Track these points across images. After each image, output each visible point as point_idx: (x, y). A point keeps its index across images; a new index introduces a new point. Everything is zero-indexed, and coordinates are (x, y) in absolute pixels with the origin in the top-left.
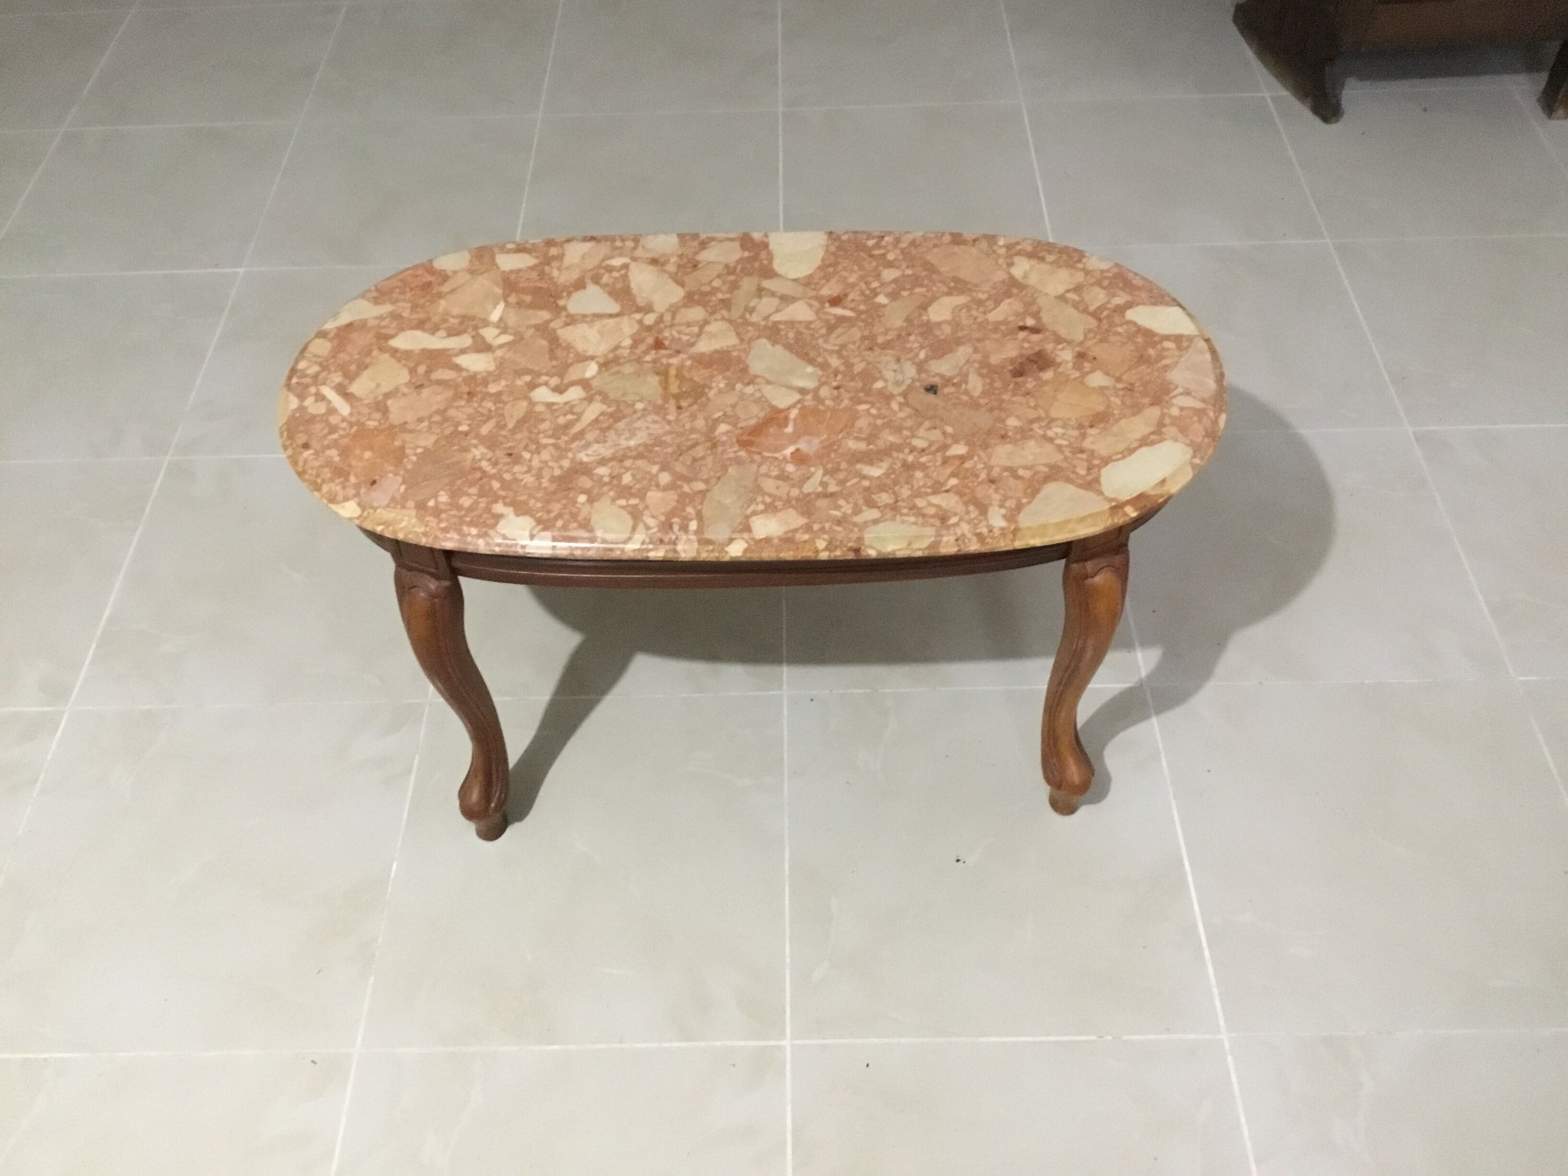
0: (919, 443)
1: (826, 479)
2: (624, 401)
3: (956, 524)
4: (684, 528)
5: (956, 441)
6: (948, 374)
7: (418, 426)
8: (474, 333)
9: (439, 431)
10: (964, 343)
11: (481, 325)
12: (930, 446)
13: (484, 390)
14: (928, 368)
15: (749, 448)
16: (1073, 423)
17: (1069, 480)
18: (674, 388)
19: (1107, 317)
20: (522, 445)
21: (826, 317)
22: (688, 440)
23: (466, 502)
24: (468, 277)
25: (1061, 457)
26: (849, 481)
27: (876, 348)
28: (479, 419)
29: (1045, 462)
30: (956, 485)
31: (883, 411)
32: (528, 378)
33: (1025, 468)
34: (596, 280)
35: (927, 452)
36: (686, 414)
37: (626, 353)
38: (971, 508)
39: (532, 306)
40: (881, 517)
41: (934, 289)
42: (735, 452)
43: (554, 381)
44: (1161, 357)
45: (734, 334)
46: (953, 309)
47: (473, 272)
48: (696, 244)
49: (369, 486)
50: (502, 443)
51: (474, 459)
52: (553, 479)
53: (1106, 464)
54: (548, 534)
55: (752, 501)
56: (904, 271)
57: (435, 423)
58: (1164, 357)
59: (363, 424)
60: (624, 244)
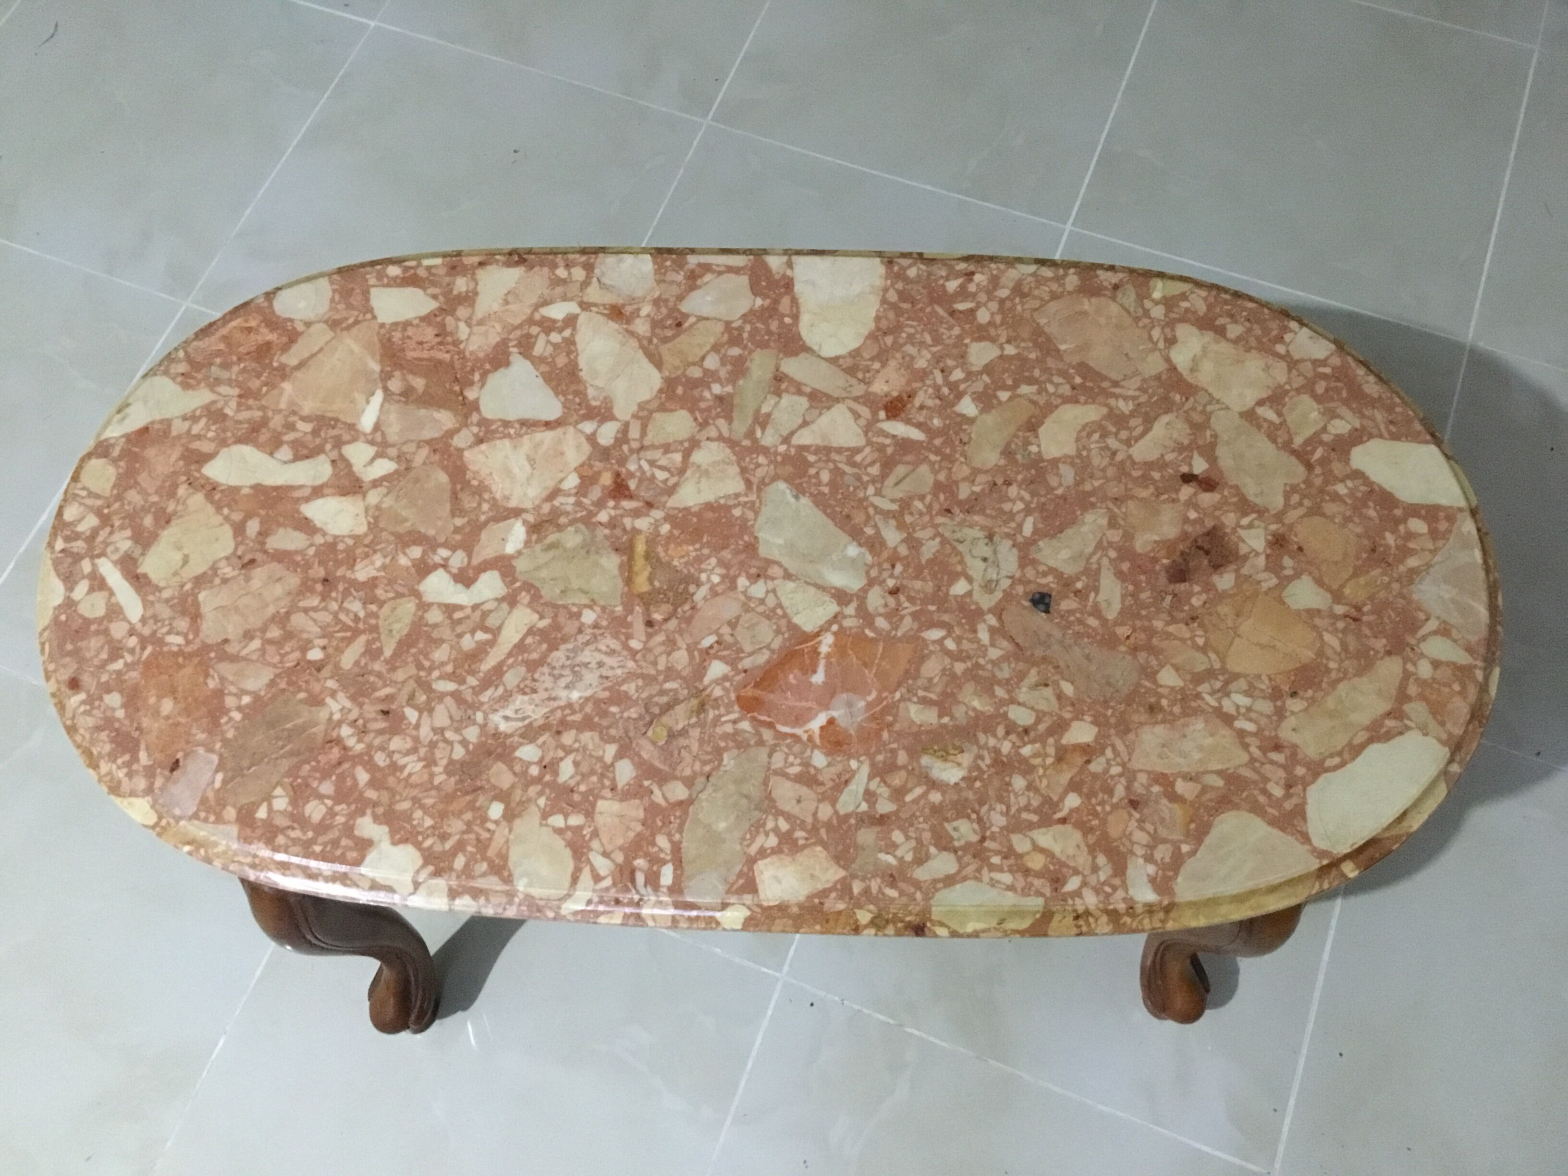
0: (1021, 716)
1: (874, 785)
2: (565, 607)
3: (1077, 894)
4: (653, 881)
5: (1078, 716)
6: (1069, 570)
7: (244, 647)
8: (334, 455)
9: (277, 659)
10: (1093, 506)
11: (346, 437)
12: (1038, 721)
13: (349, 574)
14: (1038, 556)
15: (755, 714)
16: (1264, 685)
17: (1257, 809)
18: (642, 584)
19: (1323, 462)
20: (403, 697)
21: (880, 440)
22: (662, 693)
23: (315, 811)
24: (330, 334)
25: (1246, 758)
26: (910, 790)
27: (956, 510)
28: (339, 635)
29: (1219, 767)
30: (1077, 810)
31: (966, 645)
32: (416, 552)
33: (1190, 778)
34: (526, 346)
35: (1032, 734)
36: (660, 638)
37: (567, 502)
38: (1101, 860)
39: (427, 400)
40: (959, 872)
41: (1051, 388)
42: (735, 722)
43: (458, 560)
44: (1405, 552)
45: (734, 470)
46: (1080, 432)
47: (334, 324)
48: (680, 277)
49: (167, 773)
50: (375, 689)
51: (330, 719)
52: (449, 771)
53: (1316, 775)
54: (441, 883)
55: (758, 827)
56: (1002, 348)
57: (270, 642)
58: (1412, 552)
59: (160, 642)
60: (570, 274)
